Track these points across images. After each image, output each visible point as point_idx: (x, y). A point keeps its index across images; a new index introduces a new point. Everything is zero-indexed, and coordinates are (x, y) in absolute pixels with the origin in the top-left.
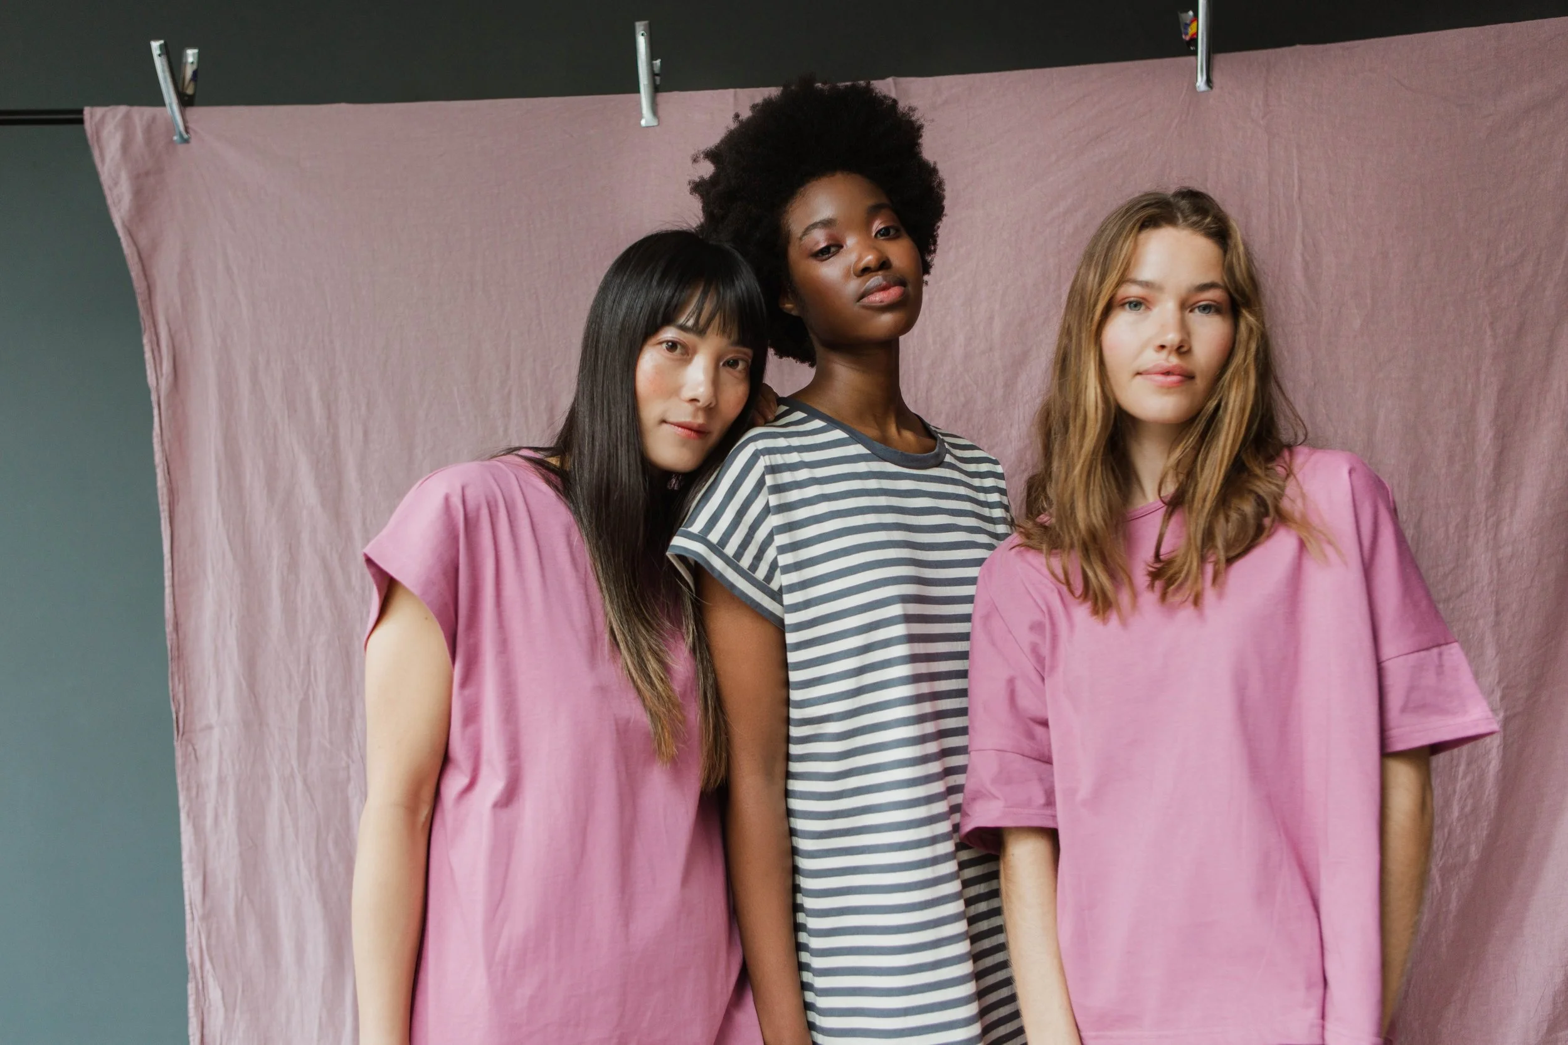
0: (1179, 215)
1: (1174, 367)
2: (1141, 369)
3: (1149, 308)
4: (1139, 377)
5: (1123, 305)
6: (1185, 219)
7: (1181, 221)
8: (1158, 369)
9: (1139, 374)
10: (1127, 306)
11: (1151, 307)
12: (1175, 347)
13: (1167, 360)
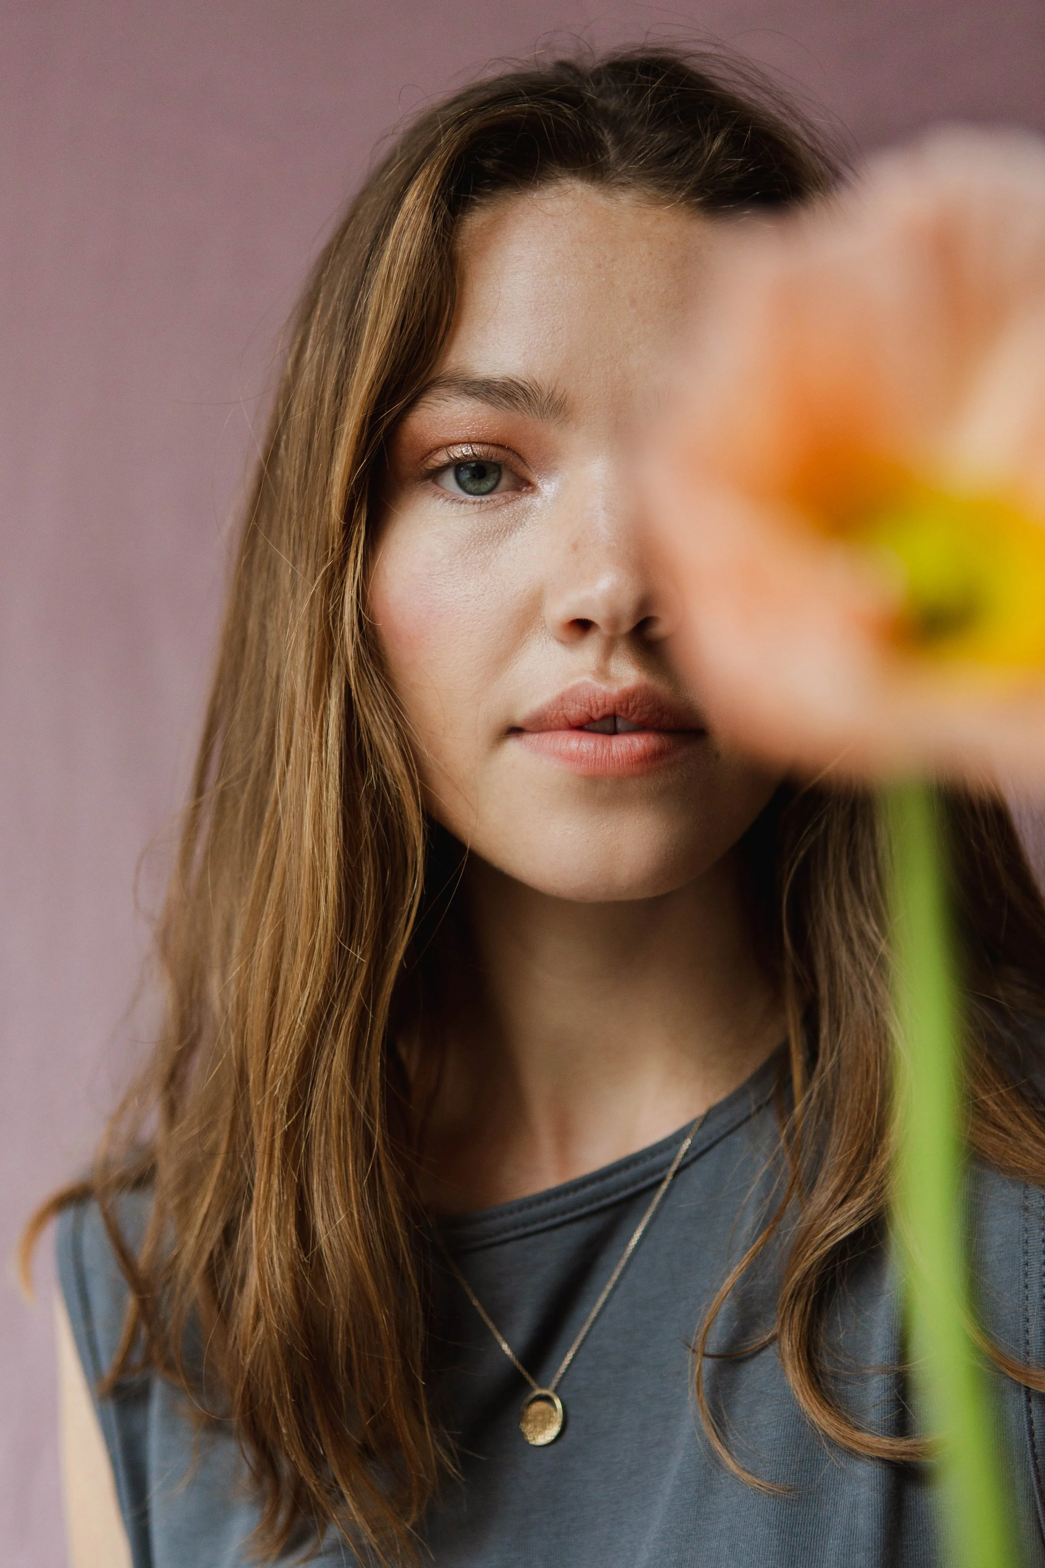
0: (608, 139)
1: (628, 697)
2: (521, 714)
3: (529, 483)
4: (514, 748)
5: (435, 474)
6: (626, 144)
7: (613, 154)
8: (575, 711)
9: (514, 731)
10: (449, 480)
11: (535, 478)
12: (626, 626)
13: (603, 673)
